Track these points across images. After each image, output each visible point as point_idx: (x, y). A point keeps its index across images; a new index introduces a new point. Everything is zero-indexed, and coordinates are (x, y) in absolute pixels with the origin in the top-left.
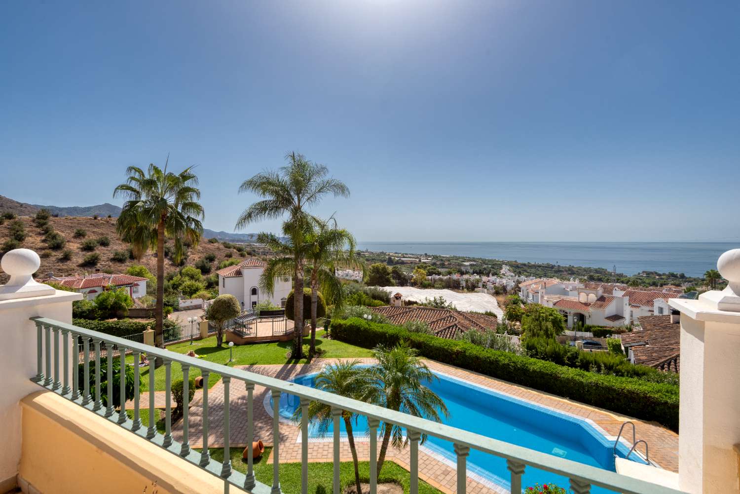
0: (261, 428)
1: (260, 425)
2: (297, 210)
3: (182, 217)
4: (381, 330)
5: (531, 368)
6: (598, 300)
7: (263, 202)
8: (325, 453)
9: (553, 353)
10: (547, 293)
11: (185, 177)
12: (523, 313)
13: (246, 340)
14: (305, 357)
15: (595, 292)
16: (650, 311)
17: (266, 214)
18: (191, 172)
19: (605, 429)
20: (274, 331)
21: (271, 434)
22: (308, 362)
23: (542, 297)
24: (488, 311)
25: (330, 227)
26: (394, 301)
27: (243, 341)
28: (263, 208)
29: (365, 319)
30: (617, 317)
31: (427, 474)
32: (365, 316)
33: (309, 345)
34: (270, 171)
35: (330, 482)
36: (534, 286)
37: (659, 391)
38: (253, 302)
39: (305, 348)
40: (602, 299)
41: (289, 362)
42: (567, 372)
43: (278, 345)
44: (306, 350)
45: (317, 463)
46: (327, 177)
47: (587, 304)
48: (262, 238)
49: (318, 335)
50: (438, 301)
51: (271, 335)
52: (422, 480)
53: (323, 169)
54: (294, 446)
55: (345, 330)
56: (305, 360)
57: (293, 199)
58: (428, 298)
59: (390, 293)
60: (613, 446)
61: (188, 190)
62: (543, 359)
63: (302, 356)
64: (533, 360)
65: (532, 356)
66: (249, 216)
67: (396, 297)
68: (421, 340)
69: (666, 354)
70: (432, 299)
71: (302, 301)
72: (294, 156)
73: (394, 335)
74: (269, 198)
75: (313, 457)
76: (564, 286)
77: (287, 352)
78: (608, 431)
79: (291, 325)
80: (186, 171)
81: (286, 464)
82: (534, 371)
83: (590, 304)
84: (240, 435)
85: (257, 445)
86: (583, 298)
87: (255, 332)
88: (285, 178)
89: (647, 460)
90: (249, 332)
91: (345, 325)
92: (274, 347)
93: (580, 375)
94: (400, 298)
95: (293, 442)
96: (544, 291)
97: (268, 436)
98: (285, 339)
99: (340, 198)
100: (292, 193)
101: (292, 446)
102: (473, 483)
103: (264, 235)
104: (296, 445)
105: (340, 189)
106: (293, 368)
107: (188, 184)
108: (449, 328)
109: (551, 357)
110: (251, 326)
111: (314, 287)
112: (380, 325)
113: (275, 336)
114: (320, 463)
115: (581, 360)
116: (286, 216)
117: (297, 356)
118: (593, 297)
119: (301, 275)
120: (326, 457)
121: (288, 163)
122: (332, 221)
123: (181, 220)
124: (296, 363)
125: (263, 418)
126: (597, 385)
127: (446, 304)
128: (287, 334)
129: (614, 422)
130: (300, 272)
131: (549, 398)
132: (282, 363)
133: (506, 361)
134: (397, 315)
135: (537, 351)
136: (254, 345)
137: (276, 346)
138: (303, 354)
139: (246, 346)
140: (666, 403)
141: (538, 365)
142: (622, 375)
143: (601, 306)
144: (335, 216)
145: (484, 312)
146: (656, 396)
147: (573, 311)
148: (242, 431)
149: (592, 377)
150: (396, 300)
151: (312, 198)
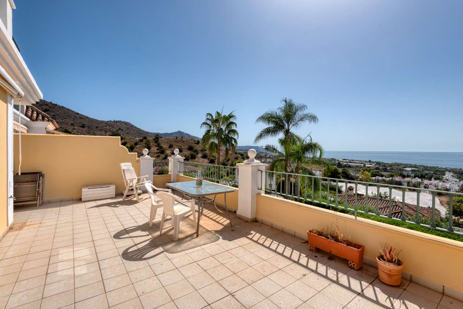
2: (287, 132)
3: (229, 137)
7: (268, 128)
11: (231, 116)
17: (270, 135)
18: (233, 114)
25: (308, 141)
28: (268, 131)
34: (272, 110)
46: (306, 112)
48: (268, 148)
50: (382, 196)
53: (303, 107)
57: (285, 125)
58: (374, 193)
61: (232, 123)
66: (260, 136)
67: (349, 189)
71: (289, 185)
72: (286, 100)
74: (271, 125)
80: (231, 113)
88: (281, 114)
94: (353, 189)
99: (312, 123)
100: (284, 122)
103: (269, 146)
105: (313, 118)
107: (231, 120)
111: (296, 177)
116: (281, 135)
119: (290, 169)
121: (282, 105)
122: (309, 138)
123: (229, 139)
130: (289, 168)
134: (352, 200)
144: (310, 135)
150: (349, 191)
151: (296, 124)
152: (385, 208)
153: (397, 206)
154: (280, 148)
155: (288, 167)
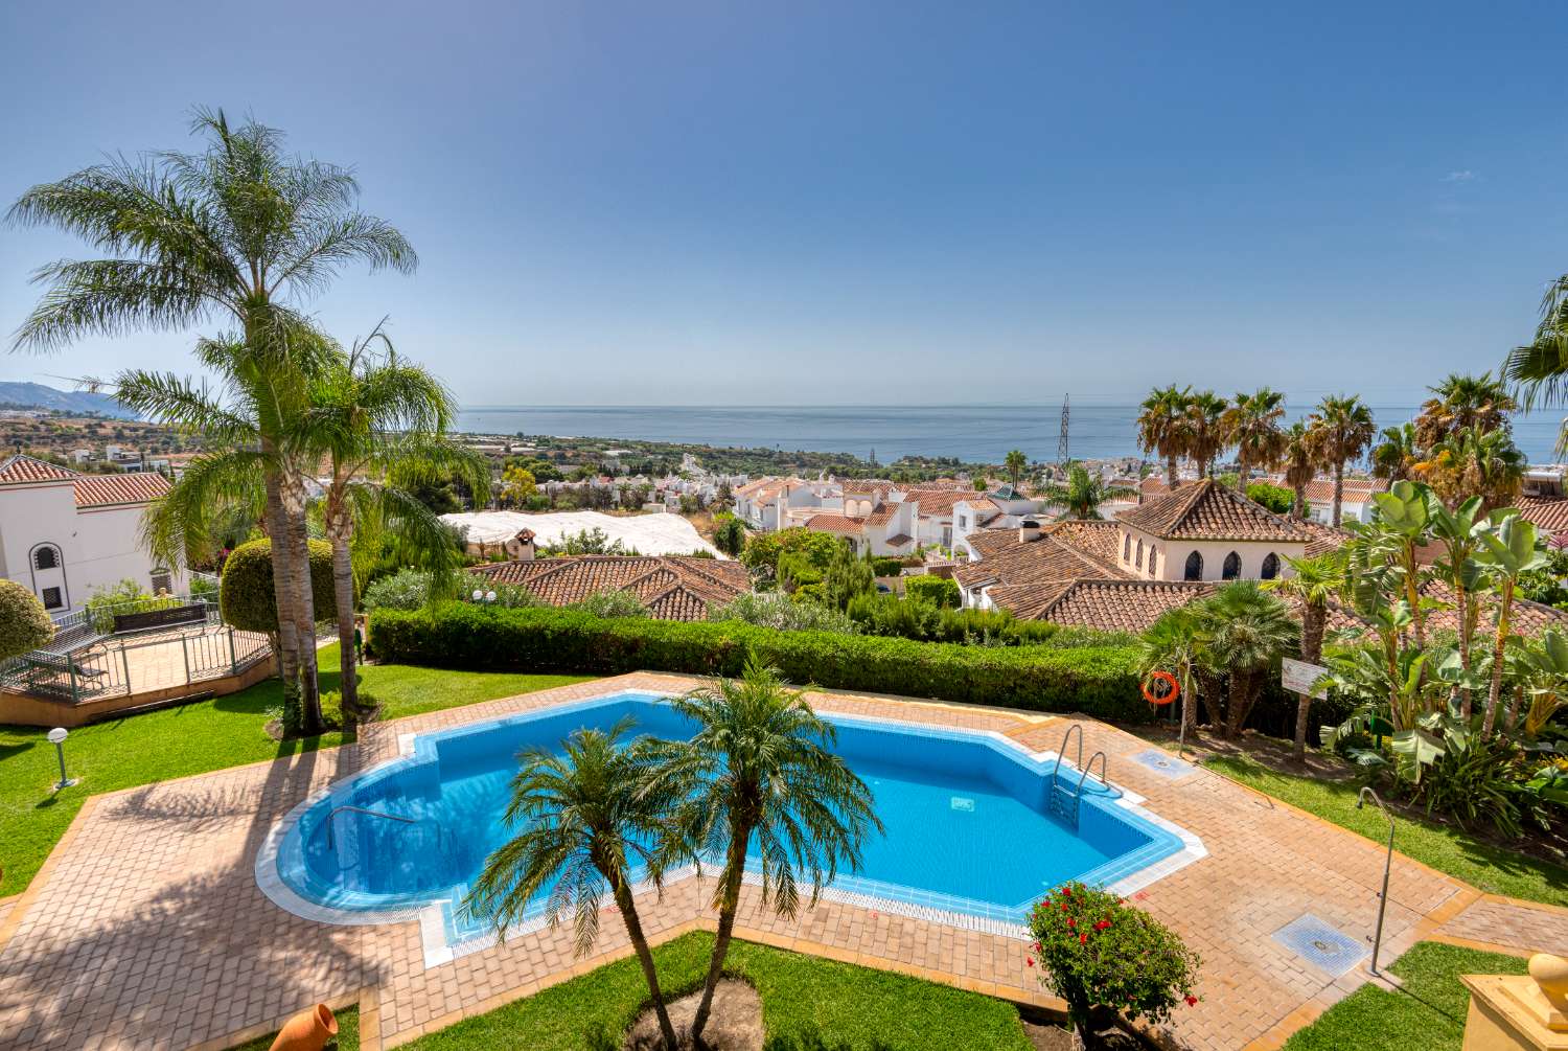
0: (292, 962)
1: (282, 955)
2: (257, 307)
4: (529, 624)
5: (878, 655)
6: (875, 511)
8: (525, 968)
9: (899, 621)
10: (792, 505)
12: (779, 549)
13: (90, 711)
14: (333, 727)
15: (870, 497)
16: (943, 523)
19: (1023, 742)
20: (192, 669)
21: (330, 970)
22: (350, 737)
23: (784, 512)
24: (700, 550)
25: (377, 360)
26: (516, 548)
27: (82, 714)
29: (479, 602)
30: (901, 539)
31: (787, 932)
32: (477, 594)
33: (335, 691)
35: (575, 1041)
36: (762, 492)
37: (1082, 663)
38: (44, 591)
39: (329, 703)
40: (880, 509)
41: (285, 751)
42: (939, 654)
43: (218, 707)
44: (331, 707)
45: (515, 1003)
46: (341, 213)
47: (857, 521)
48: (138, 391)
49: (328, 657)
50: (589, 540)
51: (183, 682)
52: (785, 950)
53: (332, 184)
54: (426, 981)
55: (418, 635)
56: (337, 736)
57: (236, 270)
58: (566, 536)
59: (466, 528)
60: (1052, 770)
62: (884, 633)
63: (323, 725)
64: (873, 640)
65: (864, 632)
67: (521, 539)
68: (639, 632)
69: (1045, 596)
70: (577, 537)
71: (309, 578)
72: (224, 124)
73: (567, 630)
74: (137, 254)
75: (496, 991)
76: (813, 491)
77: (271, 721)
78: (1030, 746)
79: (253, 644)
81: (424, 1039)
82: (884, 661)
83: (863, 520)
84: (223, 1006)
85: (316, 1020)
86: (851, 510)
87: (123, 681)
88: (197, 197)
89: (1103, 782)
90: (98, 686)
91: (418, 622)
92: (204, 716)
93: (959, 655)
94: (531, 539)
95: (416, 969)
96: (786, 501)
97: (325, 979)
98: (236, 684)
99: (389, 272)
100: (227, 249)
101: (418, 984)
102: (881, 918)
104: (428, 976)
105: (391, 248)
106: (307, 765)
108: (667, 596)
109: (897, 627)
110: (94, 665)
111: (339, 535)
112: (517, 611)
113: (197, 684)
114: (522, 1001)
115: (946, 627)
116: (220, 321)
117: (305, 729)
118: (866, 507)
120: (531, 978)
121: (204, 147)
122: (377, 345)
124: (310, 748)
125: (280, 930)
126: (991, 669)
127: (607, 544)
128: (237, 671)
129: (1028, 728)
130: (294, 495)
131: (915, 706)
132: (263, 758)
133: (829, 650)
134: (535, 580)
135: (872, 622)
136: (126, 722)
137: (212, 710)
138: (325, 721)
139: (98, 727)
140: (1095, 679)
141: (889, 648)
142: (1017, 643)
143: (880, 522)
144: (386, 329)
145: (691, 553)
146: (1081, 670)
147: (837, 534)
148: (225, 992)
149: (978, 656)
150: (520, 547)
151: (301, 268)
152: (635, 585)
153: (663, 571)
154: (223, 393)
155: (289, 488)
